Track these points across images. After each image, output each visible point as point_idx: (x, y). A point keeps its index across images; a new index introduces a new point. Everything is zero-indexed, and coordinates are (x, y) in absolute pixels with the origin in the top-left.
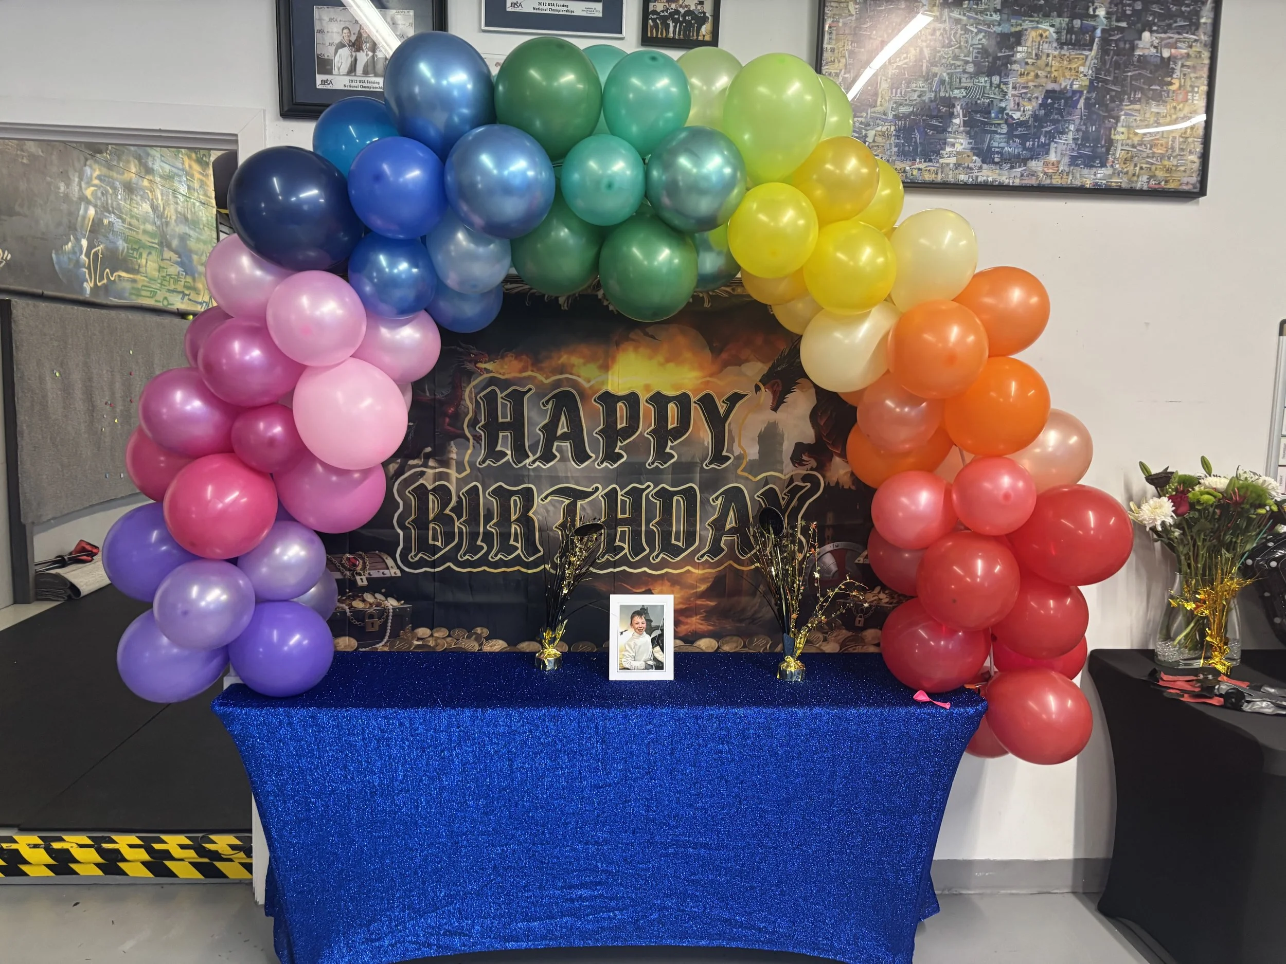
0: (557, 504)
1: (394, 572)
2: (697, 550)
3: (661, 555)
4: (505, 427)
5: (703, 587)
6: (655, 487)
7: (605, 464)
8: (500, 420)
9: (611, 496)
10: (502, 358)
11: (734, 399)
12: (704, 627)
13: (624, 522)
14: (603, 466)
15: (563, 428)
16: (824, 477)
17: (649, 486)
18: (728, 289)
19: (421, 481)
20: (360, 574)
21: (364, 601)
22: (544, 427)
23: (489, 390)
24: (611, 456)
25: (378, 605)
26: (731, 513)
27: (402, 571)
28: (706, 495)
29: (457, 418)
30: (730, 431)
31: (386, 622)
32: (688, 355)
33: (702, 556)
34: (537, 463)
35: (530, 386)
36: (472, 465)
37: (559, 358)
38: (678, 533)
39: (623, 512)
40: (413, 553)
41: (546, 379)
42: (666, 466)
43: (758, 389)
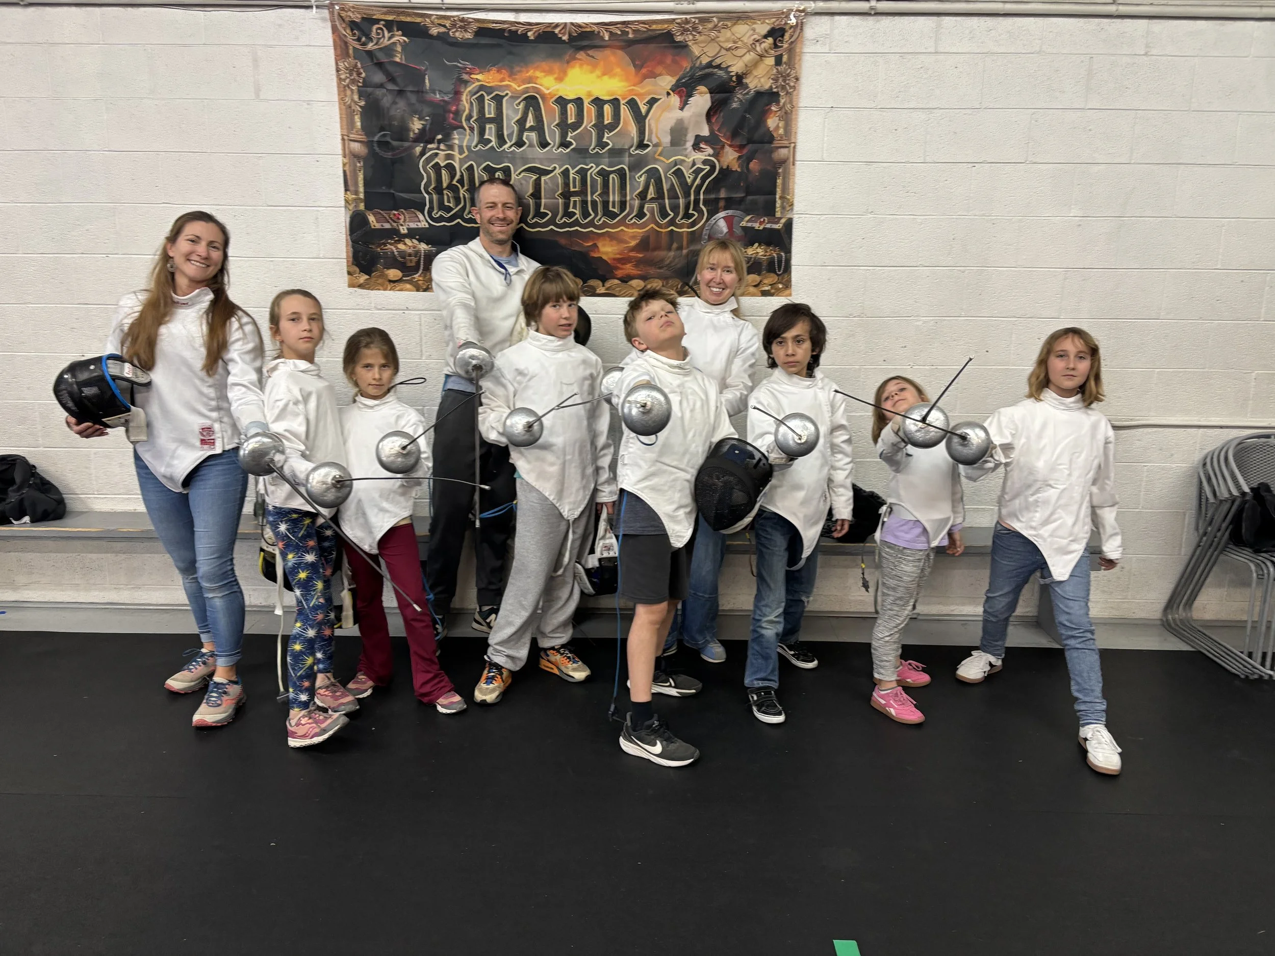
0: (528, 179)
1: (423, 224)
2: (628, 215)
3: (603, 219)
4: (491, 120)
5: (633, 243)
6: (597, 167)
7: (560, 149)
8: (487, 116)
9: (566, 173)
10: (489, 71)
11: (652, 102)
12: (635, 272)
13: (575, 194)
14: (559, 151)
15: (530, 122)
16: (719, 161)
17: (592, 167)
18: (647, 26)
19: (436, 160)
20: (402, 225)
21: (405, 244)
22: (517, 121)
23: (479, 94)
24: (564, 144)
25: (414, 247)
26: (651, 187)
27: (429, 223)
28: (633, 174)
29: (458, 114)
30: (649, 125)
31: (419, 260)
32: (618, 70)
33: (631, 219)
34: (513, 148)
35: (508, 92)
36: (469, 148)
37: (527, 72)
38: (614, 202)
39: (575, 187)
40: (435, 212)
41: (519, 86)
42: (604, 151)
43: (668, 94)
